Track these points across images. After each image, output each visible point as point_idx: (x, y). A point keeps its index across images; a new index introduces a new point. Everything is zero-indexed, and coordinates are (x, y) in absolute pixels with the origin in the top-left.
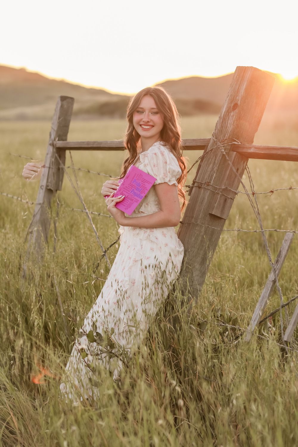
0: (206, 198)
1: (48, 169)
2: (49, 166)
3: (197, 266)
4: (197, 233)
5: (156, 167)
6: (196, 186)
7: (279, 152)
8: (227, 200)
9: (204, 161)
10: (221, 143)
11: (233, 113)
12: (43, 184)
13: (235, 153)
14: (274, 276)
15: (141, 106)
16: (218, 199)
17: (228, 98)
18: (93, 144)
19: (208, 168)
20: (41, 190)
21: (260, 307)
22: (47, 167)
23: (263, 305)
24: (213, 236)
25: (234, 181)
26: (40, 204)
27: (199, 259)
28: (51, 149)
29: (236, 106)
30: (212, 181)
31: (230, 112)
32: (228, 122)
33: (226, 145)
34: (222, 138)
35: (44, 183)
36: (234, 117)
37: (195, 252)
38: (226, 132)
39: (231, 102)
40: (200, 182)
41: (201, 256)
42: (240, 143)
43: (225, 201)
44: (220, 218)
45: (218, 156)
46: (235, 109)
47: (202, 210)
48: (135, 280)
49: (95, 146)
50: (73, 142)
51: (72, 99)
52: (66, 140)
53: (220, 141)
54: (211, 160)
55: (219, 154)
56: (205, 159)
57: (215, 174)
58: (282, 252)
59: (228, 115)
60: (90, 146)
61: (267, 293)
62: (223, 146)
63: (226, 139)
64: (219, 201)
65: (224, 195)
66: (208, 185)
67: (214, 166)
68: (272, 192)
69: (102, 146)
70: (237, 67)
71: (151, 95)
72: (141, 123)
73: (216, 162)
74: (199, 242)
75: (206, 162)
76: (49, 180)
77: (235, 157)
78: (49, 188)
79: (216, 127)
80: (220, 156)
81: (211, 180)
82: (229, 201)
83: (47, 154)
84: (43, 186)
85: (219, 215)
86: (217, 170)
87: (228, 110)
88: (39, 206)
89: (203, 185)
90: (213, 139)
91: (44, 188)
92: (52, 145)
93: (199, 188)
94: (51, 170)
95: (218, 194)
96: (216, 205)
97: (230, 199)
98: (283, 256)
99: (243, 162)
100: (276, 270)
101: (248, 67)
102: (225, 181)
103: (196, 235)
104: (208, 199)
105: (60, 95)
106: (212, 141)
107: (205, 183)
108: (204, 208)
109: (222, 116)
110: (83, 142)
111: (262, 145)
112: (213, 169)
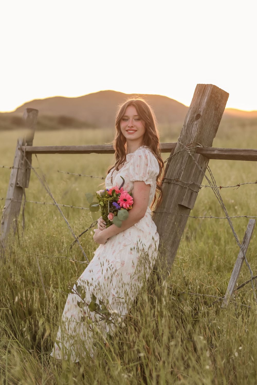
0: (176, 191)
1: (17, 169)
2: (17, 167)
3: (169, 248)
4: (169, 220)
5: (138, 167)
6: (165, 182)
7: (242, 154)
8: (193, 193)
9: (171, 161)
10: (187, 146)
11: (196, 122)
12: (13, 183)
13: (199, 154)
14: (242, 254)
15: (126, 114)
16: (186, 192)
17: (191, 110)
18: (61, 149)
19: (176, 167)
20: (11, 187)
21: (233, 279)
22: (16, 168)
23: (236, 278)
24: (181, 223)
25: (198, 178)
26: (10, 199)
27: (170, 242)
28: (19, 153)
29: (198, 116)
30: (181, 177)
31: (194, 121)
32: (192, 130)
33: (191, 148)
34: (187, 143)
35: (14, 181)
36: (198, 125)
37: (167, 236)
38: (191, 138)
39: (194, 113)
40: (169, 178)
41: (172, 240)
42: (202, 147)
43: (192, 194)
44: (187, 208)
45: (185, 157)
46: (198, 119)
47: (173, 201)
48: (124, 262)
49: (63, 150)
50: (41, 147)
51: (37, 111)
52: (31, 145)
53: (186, 144)
54: (178, 160)
55: (186, 155)
56: (173, 160)
57: (183, 172)
58: (247, 235)
59: (192, 123)
60: (58, 150)
61: (238, 268)
62: (189, 149)
63: (191, 144)
64: (187, 194)
65: (190, 189)
66: (177, 181)
67: (182, 166)
68: (239, 185)
69: (70, 150)
70: (198, 85)
71: (133, 105)
72: (127, 129)
73: (183, 162)
74: (170, 228)
75: (174, 162)
76: (18, 179)
77: (199, 158)
78: (18, 186)
79: (181, 133)
80: (187, 158)
81: (179, 177)
82: (194, 194)
83: (16, 157)
84: (13, 184)
85: (187, 206)
86: (185, 169)
87: (191, 120)
88: (10, 201)
89: (172, 181)
90: (179, 143)
91: (14, 186)
92: (21, 149)
93: (169, 183)
94: (19, 170)
95: (186, 188)
96: (184, 197)
97: (195, 193)
98: (249, 238)
99: (205, 162)
100: (244, 249)
101: (208, 85)
102: (191, 178)
103: (168, 222)
104: (177, 193)
105: (26, 108)
106: (178, 145)
107: (174, 179)
108: (174, 200)
109: (186, 124)
110: (52, 147)
111: (225, 148)
112: (180, 168)
